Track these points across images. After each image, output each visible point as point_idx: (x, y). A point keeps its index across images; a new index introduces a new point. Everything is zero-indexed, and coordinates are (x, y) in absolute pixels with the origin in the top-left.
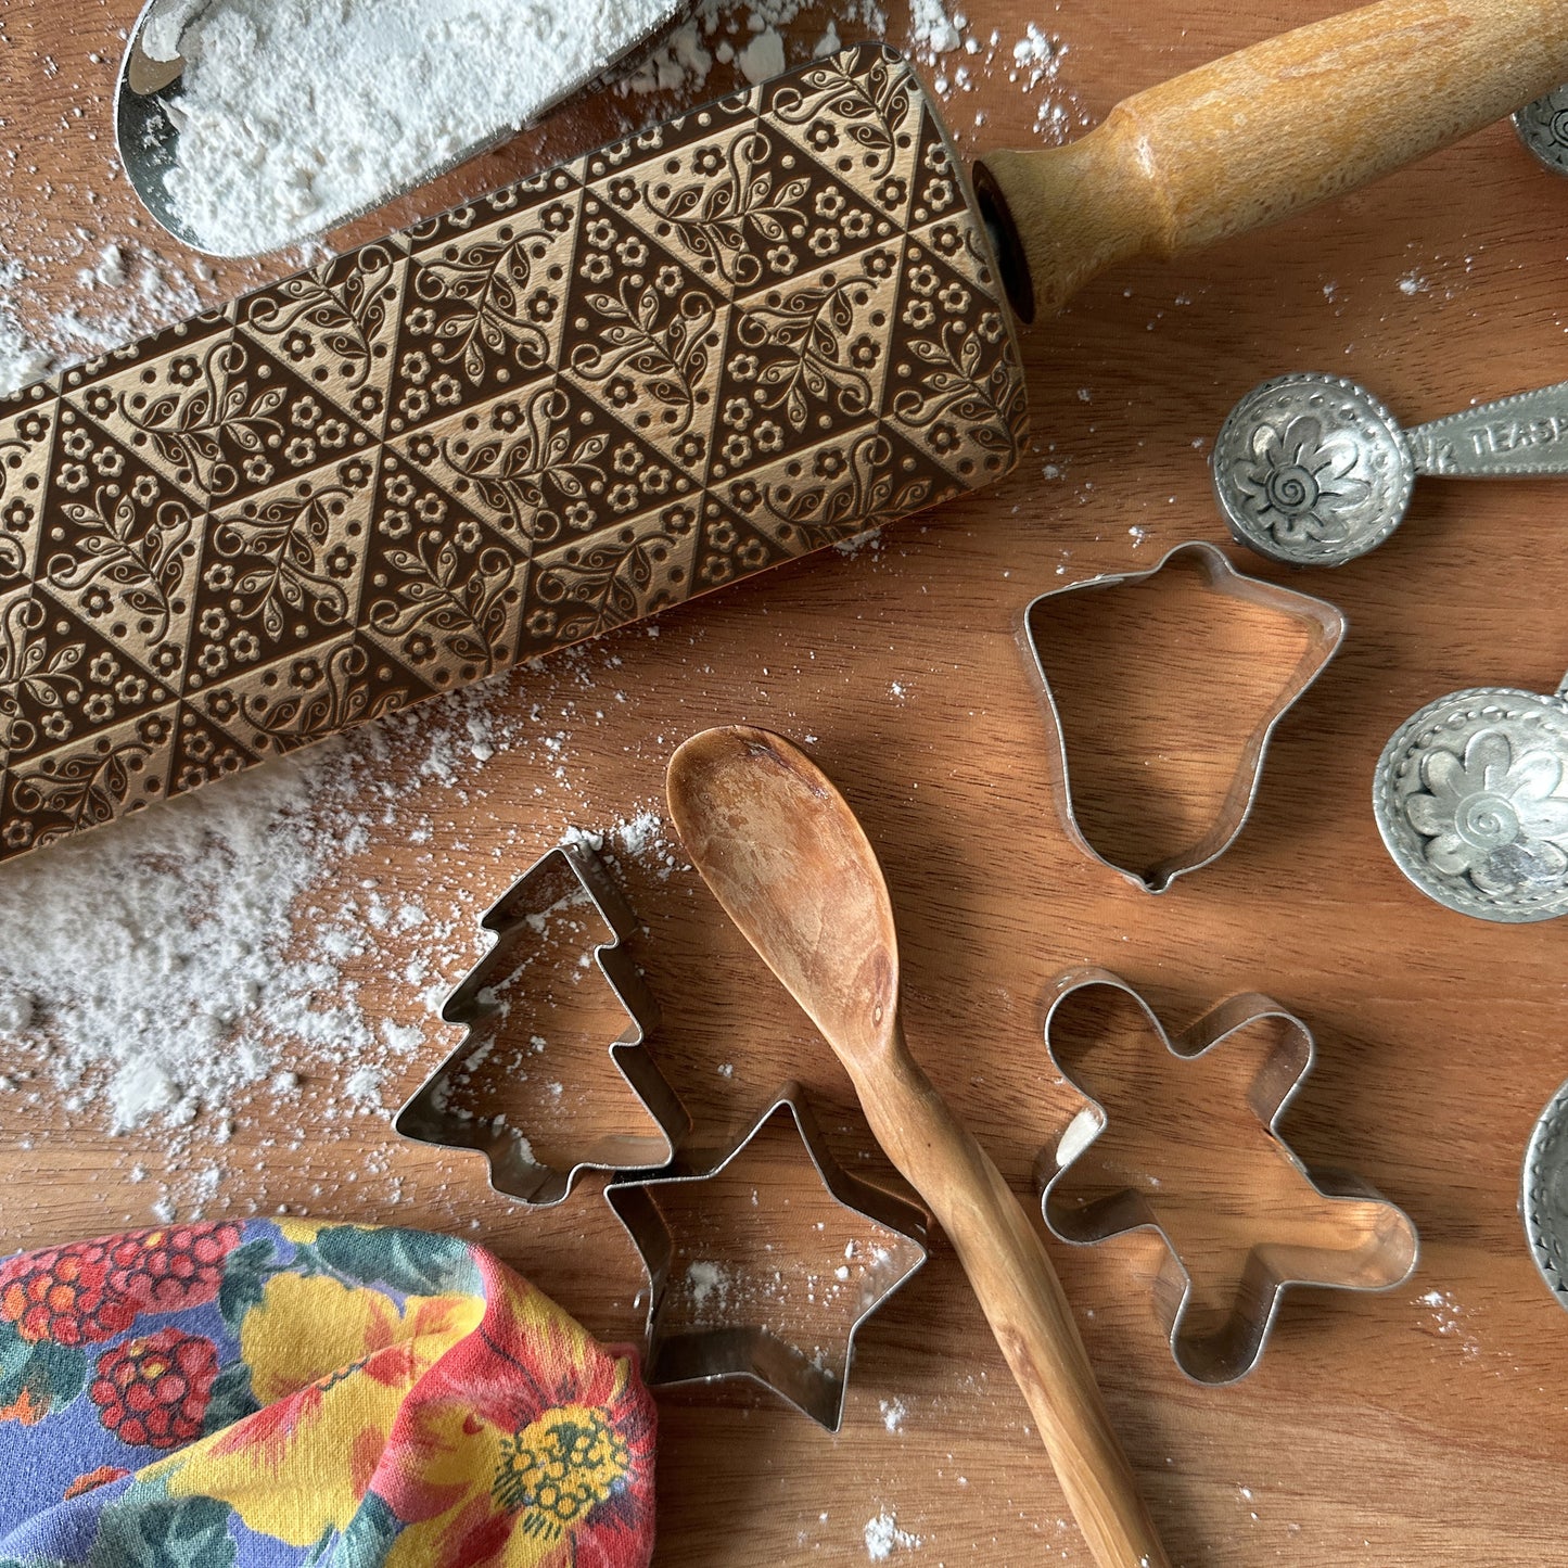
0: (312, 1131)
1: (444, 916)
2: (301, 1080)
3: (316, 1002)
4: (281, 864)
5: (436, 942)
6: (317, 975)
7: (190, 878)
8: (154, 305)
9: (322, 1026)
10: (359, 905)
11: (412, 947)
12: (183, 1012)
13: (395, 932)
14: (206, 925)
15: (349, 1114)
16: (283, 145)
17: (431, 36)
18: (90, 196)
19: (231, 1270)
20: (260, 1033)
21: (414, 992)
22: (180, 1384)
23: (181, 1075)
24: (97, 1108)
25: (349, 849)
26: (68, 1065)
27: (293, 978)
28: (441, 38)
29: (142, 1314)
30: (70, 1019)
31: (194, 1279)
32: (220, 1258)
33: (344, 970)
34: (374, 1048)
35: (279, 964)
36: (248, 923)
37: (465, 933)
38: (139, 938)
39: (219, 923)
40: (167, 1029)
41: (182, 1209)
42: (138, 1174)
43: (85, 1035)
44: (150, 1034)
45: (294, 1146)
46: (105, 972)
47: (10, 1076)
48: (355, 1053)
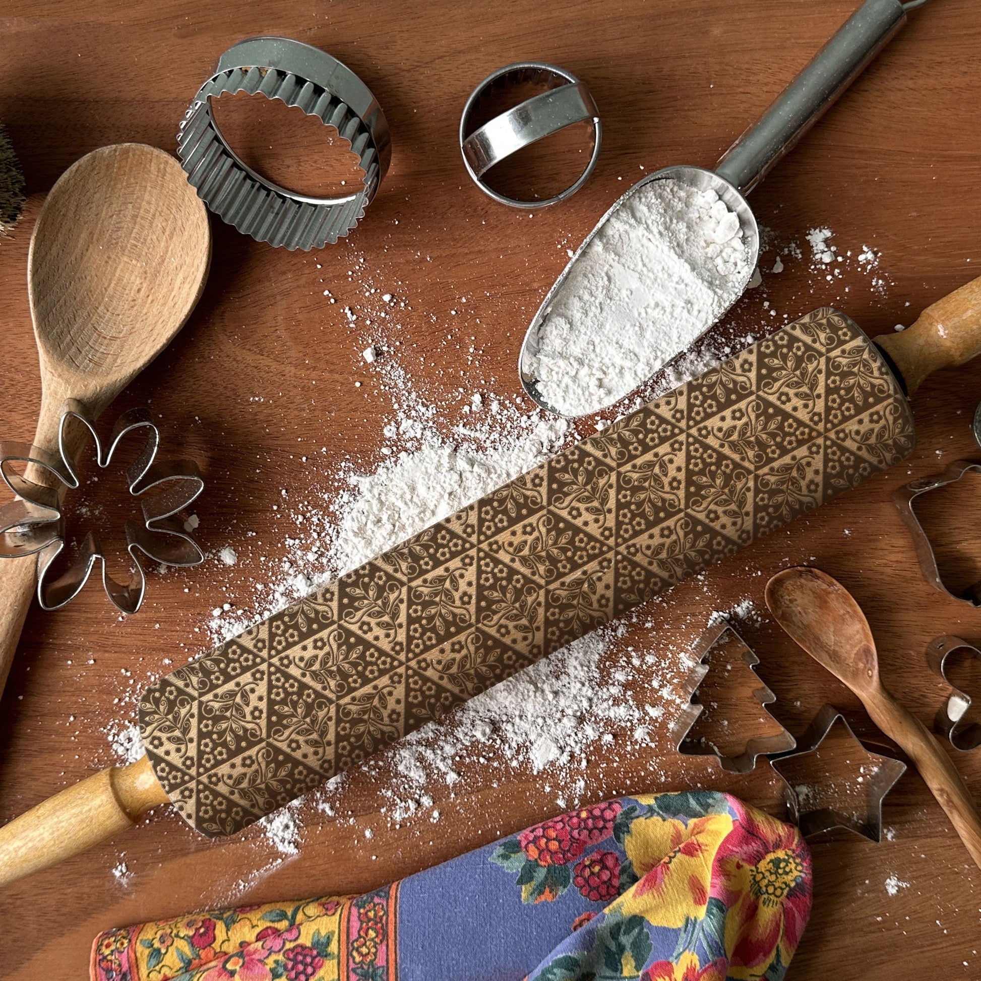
0: (622, 757)
1: (665, 657)
2: (615, 736)
3: (616, 702)
4: (592, 646)
5: (663, 669)
6: (614, 690)
7: (553, 658)
8: (499, 417)
10: (628, 658)
11: (653, 672)
12: (559, 715)
13: (645, 667)
14: (563, 677)
15: (637, 747)
16: (586, 367)
17: (640, 314)
18: (462, 373)
19: (618, 821)
20: (593, 719)
21: (657, 691)
22: (608, 873)
23: (562, 744)
24: (527, 761)
25: (619, 635)
26: (510, 747)
27: (604, 693)
28: (643, 315)
29: (588, 846)
30: (509, 727)
31: (604, 827)
32: (615, 817)
33: (626, 686)
34: (643, 718)
35: (597, 688)
36: (582, 674)
37: (675, 663)
38: (536, 687)
39: (569, 675)
40: (552, 724)
41: (569, 800)
42: (548, 789)
43: (516, 733)
44: (545, 728)
45: (615, 765)
46: (523, 704)
47: (484, 757)
48: (635, 721)
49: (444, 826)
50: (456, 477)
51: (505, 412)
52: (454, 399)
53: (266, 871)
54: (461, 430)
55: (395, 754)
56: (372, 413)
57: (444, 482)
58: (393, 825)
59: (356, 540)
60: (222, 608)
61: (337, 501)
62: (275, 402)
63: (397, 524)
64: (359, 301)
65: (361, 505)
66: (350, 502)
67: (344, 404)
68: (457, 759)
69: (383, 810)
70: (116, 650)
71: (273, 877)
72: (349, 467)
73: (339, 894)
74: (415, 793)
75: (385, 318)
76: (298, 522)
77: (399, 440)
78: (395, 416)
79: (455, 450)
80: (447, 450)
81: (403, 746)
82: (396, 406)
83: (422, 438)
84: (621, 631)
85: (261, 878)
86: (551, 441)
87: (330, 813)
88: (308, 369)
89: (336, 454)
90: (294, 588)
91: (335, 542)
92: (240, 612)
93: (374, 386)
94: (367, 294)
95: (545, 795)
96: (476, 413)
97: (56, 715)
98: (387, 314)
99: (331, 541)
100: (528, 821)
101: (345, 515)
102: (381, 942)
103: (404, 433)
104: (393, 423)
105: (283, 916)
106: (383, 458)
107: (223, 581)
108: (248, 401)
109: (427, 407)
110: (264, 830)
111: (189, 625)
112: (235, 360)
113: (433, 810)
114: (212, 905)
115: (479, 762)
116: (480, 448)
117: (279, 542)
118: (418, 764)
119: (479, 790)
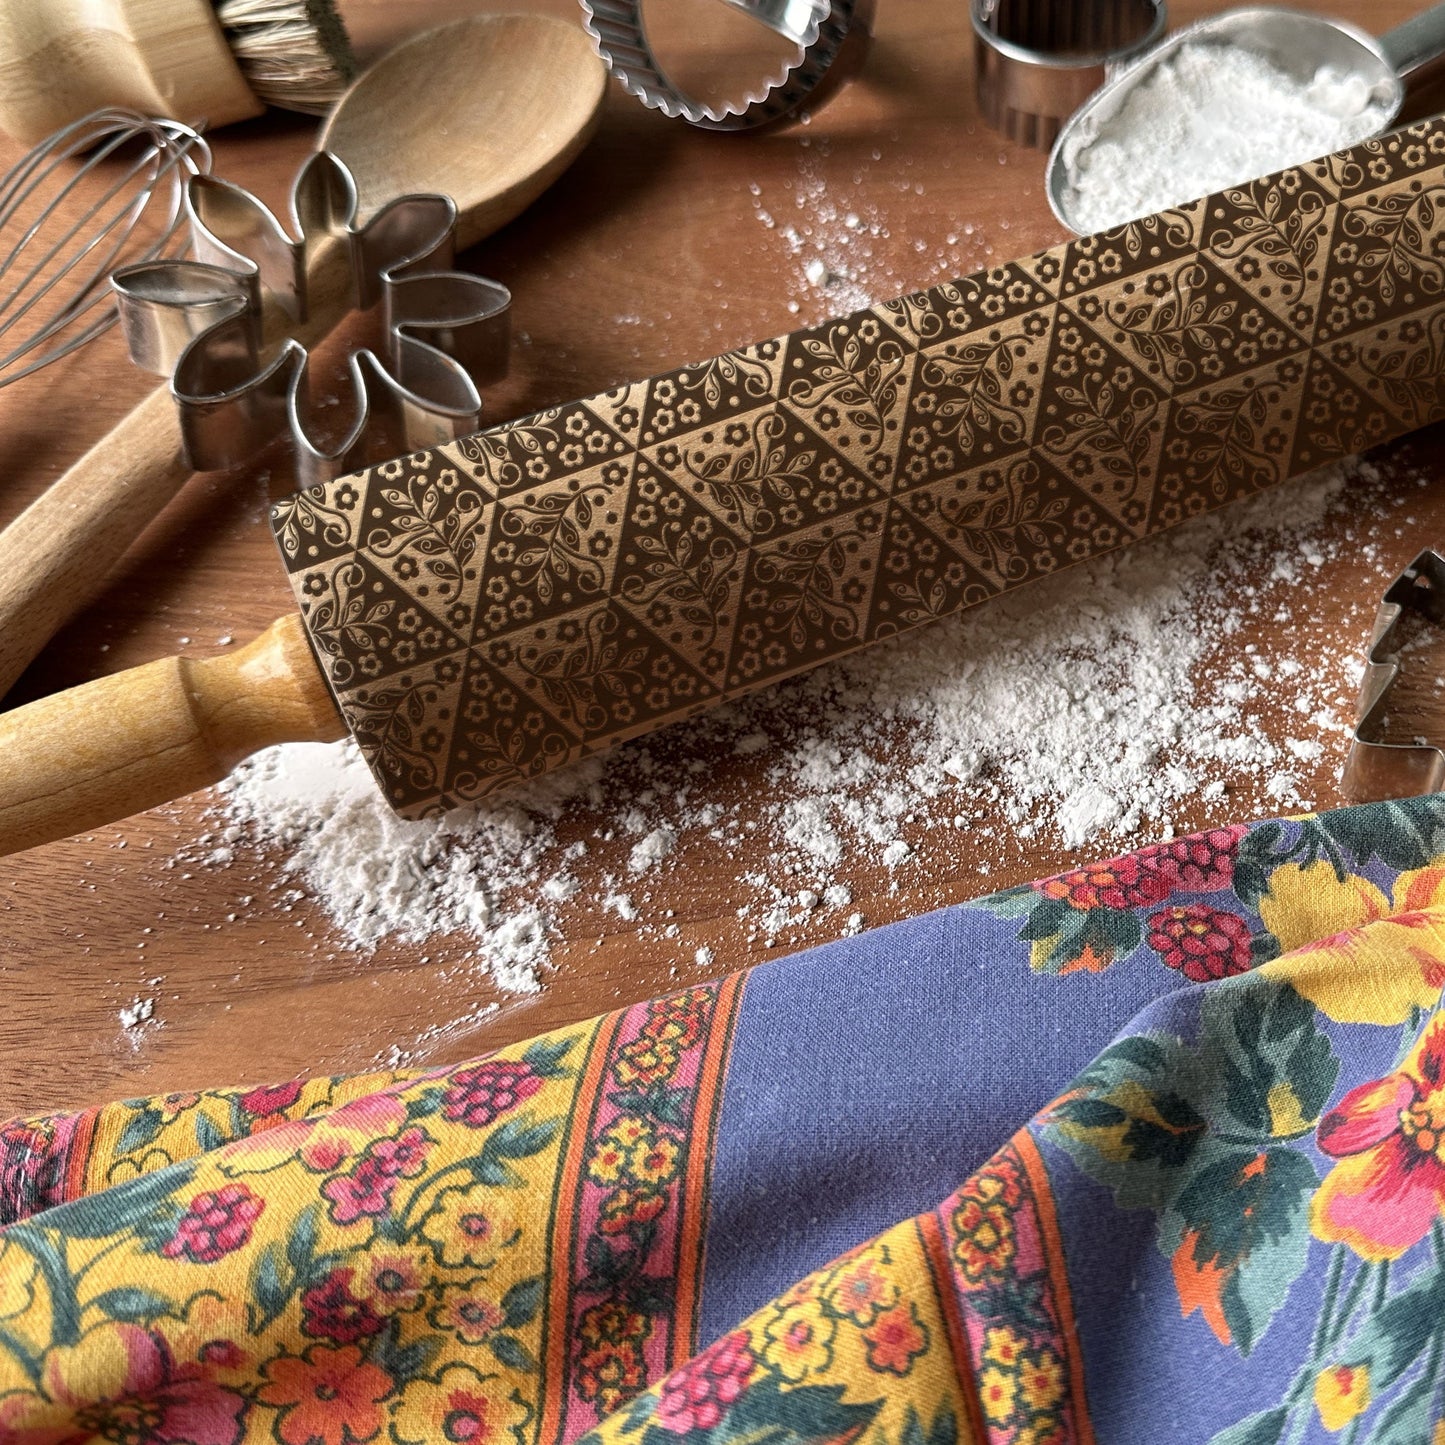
1: (1316, 664)
2: (1229, 789)
3: (1227, 732)
4: (1177, 643)
5: (1315, 682)
7: (1103, 661)
9: (1238, 747)
10: (1246, 664)
11: (1296, 688)
12: (1116, 751)
13: (1279, 679)
14: (1124, 690)
15: (1275, 809)
19: (1242, 859)
20: (1184, 759)
21: (1305, 718)
22: (1224, 940)
23: (1123, 799)
24: (1051, 828)
25: (1229, 631)
26: (1017, 802)
27: (1204, 717)
29: (1175, 889)
30: (1017, 768)
31: (1212, 866)
32: (1234, 844)
33: (1247, 708)
34: (1284, 759)
35: (1190, 710)
36: (1160, 684)
37: (1334, 675)
38: (1072, 699)
39: (1134, 687)
40: (1103, 764)
43: (1030, 779)
44: (1089, 770)
46: (1046, 726)
47: (964, 818)
48: (1268, 764)
53: (457, 1027)
55: (782, 810)
58: (760, 940)
68: (909, 819)
69: (742, 911)
71: (470, 1041)
74: (814, 881)
81: (802, 796)
84: (1231, 624)
85: (442, 1042)
87: (626, 914)
102: (692, 1044)
110: (475, 944)
112: (606, 279)
113: (849, 913)
115: (952, 828)
118: (828, 827)
119: (949, 879)
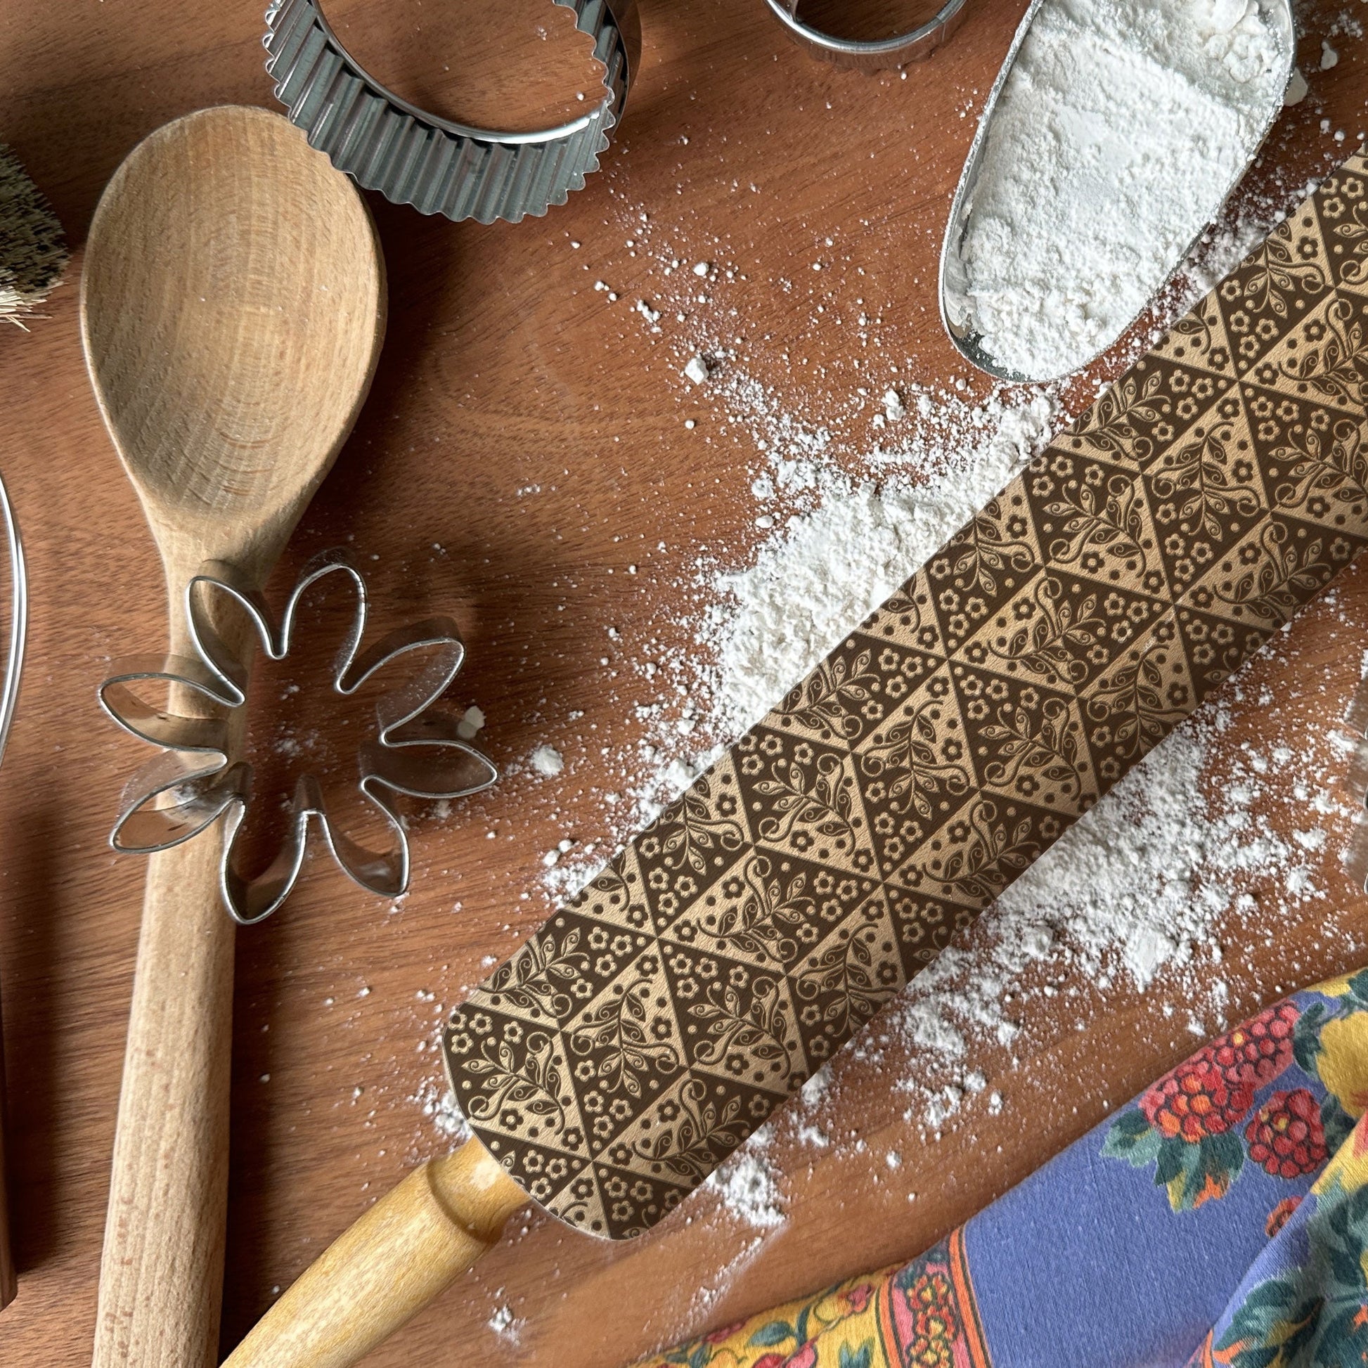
0: (1276, 927)
1: (1304, 745)
2: (1256, 896)
3: (1244, 839)
4: (1181, 757)
5: (1306, 765)
6: (1236, 821)
7: (1123, 793)
8: (934, 420)
10: (1244, 763)
11: (1292, 776)
12: (1155, 885)
13: (1276, 771)
14: (1147, 820)
15: (1297, 905)
16: (1055, 292)
17: (1121, 181)
18: (856, 363)
19: (1300, 1034)
20: (1213, 877)
21: (1305, 805)
22: (1302, 1125)
23: (1173, 930)
24: (1123, 973)
25: (1221, 728)
26: (1089, 958)
27: (1220, 830)
28: (1128, 180)
29: (1258, 1090)
30: (1079, 925)
31: (1278, 1051)
32: (1290, 1030)
33: (1254, 809)
34: (1295, 854)
35: (1207, 824)
36: (1176, 807)
37: (1324, 751)
38: (1108, 849)
39: (1155, 815)
40: (1149, 901)
41: (1208, 1021)
42: (1168, 1011)
43: (1093, 932)
44: (1138, 911)
45: (1268, 943)
46: (1093, 881)
47: (1050, 984)
48: (1283, 863)
49: (1014, 1113)
50: (889, 535)
51: (943, 409)
52: (853, 409)
53: (739, 1263)
54: (879, 458)
55: (903, 1018)
56: (725, 466)
57: (872, 548)
58: (930, 1135)
59: (751, 681)
60: (557, 849)
61: (705, 625)
62: (560, 487)
63: (812, 637)
64: (657, 287)
65: (745, 621)
66: (725, 621)
67: (675, 461)
68: (1008, 999)
69: (907, 1116)
70: (404, 961)
71: (754, 1270)
72: (710, 565)
73: (869, 1271)
74: (952, 1074)
75: (707, 304)
76: (648, 677)
77: (782, 500)
78: (764, 462)
79: (877, 492)
80: (864, 496)
81: (914, 1000)
82: (762, 445)
83: (817, 487)
84: (1222, 721)
85: (734, 1276)
86: (1029, 438)
87: (820, 1142)
88: (601, 420)
89: (683, 547)
90: (670, 786)
91: (718, 694)
92: (589, 849)
93: (718, 422)
94: (667, 271)
95: (1167, 1023)
96: (895, 424)
97: (329, 1092)
98: (708, 296)
99: (711, 693)
100: (1149, 1072)
101: (723, 644)
102: (955, 1336)
103: (787, 485)
104: (764, 474)
105: (783, 1331)
106: (763, 536)
107: (548, 805)
108: (514, 497)
109: (814, 433)
110: (719, 1198)
111: (510, 892)
112: (475, 434)
113: (989, 1095)
114: (666, 1339)
115: (1044, 995)
116: (917, 479)
117: (625, 716)
118: (946, 1024)
119: (1056, 1042)
